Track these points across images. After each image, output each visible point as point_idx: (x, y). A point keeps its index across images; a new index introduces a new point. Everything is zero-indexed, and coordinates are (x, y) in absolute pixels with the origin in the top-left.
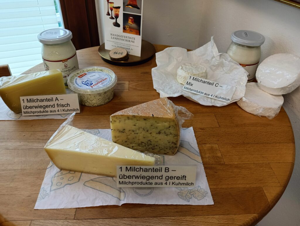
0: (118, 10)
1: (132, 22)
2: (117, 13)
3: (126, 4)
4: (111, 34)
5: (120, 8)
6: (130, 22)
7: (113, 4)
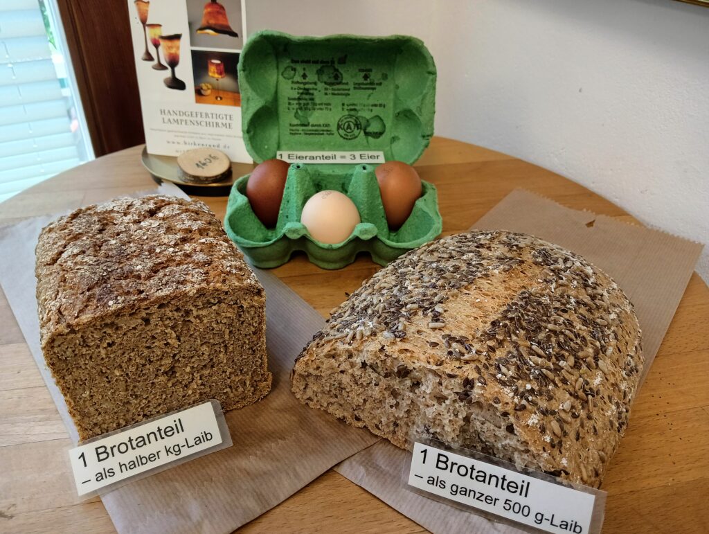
0: (176, 43)
1: (220, 73)
2: (173, 51)
3: (199, 27)
4: (162, 112)
5: (182, 38)
6: (214, 72)
7: (158, 28)
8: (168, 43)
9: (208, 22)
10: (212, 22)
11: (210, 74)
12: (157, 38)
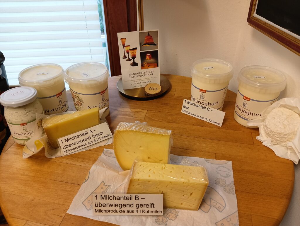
0: (135, 51)
1: (150, 58)
2: (134, 54)
3: (143, 44)
4: (130, 74)
5: (137, 49)
6: (148, 58)
7: (129, 47)
8: (132, 51)
9: (146, 42)
10: (148, 42)
11: (147, 59)
12: (128, 50)
